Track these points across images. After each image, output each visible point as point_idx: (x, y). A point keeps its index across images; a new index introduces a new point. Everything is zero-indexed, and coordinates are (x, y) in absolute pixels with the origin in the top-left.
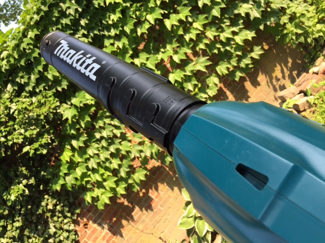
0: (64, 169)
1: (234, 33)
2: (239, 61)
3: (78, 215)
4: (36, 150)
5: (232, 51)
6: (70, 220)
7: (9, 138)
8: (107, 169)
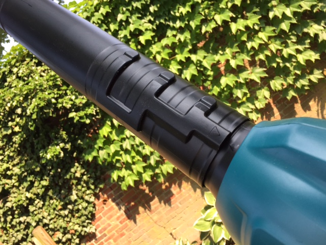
0: (100, 143)
1: (298, 51)
2: (295, 80)
3: (101, 190)
4: (81, 118)
5: (291, 69)
6: (92, 192)
7: (60, 100)
8: (138, 153)
